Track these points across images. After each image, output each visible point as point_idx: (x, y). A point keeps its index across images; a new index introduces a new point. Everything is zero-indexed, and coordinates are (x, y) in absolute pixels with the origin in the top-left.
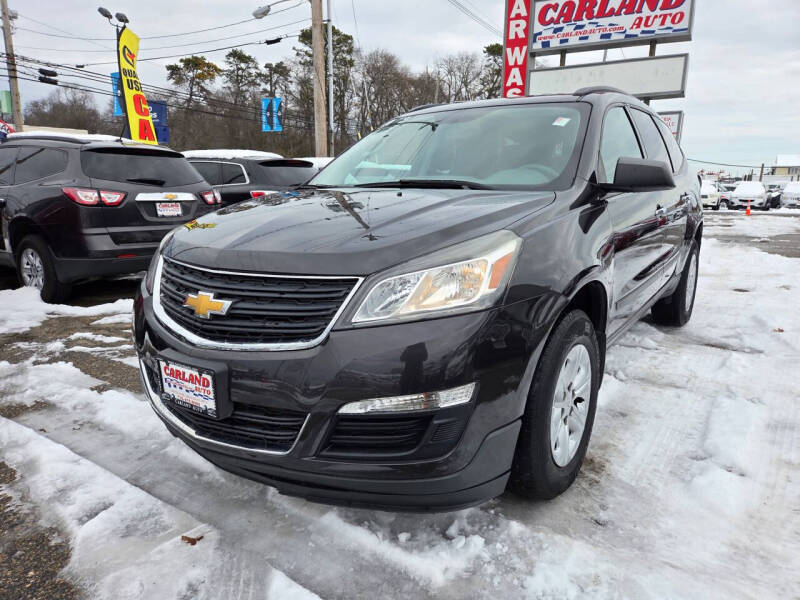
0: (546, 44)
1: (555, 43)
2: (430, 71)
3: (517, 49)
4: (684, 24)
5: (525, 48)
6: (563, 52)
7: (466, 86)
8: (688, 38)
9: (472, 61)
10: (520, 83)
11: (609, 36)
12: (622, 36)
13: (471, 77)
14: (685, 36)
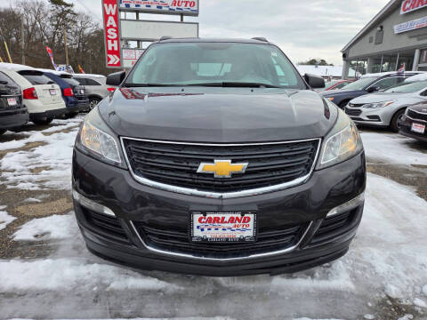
0: (128, 6)
1: (133, 6)
2: (14, 7)
3: (110, 5)
4: (195, 8)
5: (115, 6)
6: (137, 12)
7: (39, 21)
8: (196, 15)
9: (41, 6)
10: (115, 25)
11: (161, 7)
12: (167, 9)
13: (42, 15)
14: (195, 14)
